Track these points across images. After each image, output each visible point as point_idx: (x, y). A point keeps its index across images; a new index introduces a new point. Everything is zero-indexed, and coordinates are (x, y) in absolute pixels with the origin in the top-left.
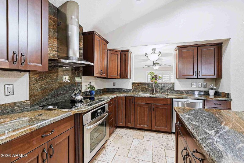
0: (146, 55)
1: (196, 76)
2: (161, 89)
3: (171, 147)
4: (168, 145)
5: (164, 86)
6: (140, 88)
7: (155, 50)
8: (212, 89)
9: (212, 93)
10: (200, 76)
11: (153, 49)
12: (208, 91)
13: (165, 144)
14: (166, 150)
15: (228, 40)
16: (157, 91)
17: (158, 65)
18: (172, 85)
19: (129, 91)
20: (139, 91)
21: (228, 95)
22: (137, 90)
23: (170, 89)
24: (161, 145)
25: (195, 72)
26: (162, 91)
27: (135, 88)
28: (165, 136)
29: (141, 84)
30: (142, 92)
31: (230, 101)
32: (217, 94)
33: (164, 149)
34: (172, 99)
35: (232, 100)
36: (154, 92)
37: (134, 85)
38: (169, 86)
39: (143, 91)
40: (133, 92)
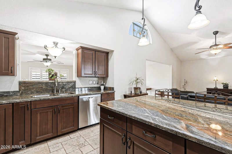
0: (45, 47)
1: (94, 75)
2: (63, 88)
3: (83, 143)
4: (80, 143)
5: (66, 85)
6: (33, 88)
7: (57, 44)
8: (102, 85)
9: (102, 87)
10: (96, 75)
11: (54, 43)
12: (100, 87)
13: (77, 144)
14: (81, 149)
15: (113, 51)
16: (59, 91)
17: (50, 61)
18: (73, 83)
19: (12, 95)
20: (32, 93)
21: (113, 89)
22: (29, 92)
23: (72, 87)
24: (73, 147)
25: (93, 72)
26: (64, 90)
27: (25, 90)
28: (72, 135)
29: (35, 83)
30: (37, 94)
31: (114, 93)
32: (105, 89)
33: (79, 149)
34: (79, 96)
35: (115, 91)
36: (55, 92)
37: (24, 85)
38: (71, 85)
39: (38, 92)
40: (21, 94)
